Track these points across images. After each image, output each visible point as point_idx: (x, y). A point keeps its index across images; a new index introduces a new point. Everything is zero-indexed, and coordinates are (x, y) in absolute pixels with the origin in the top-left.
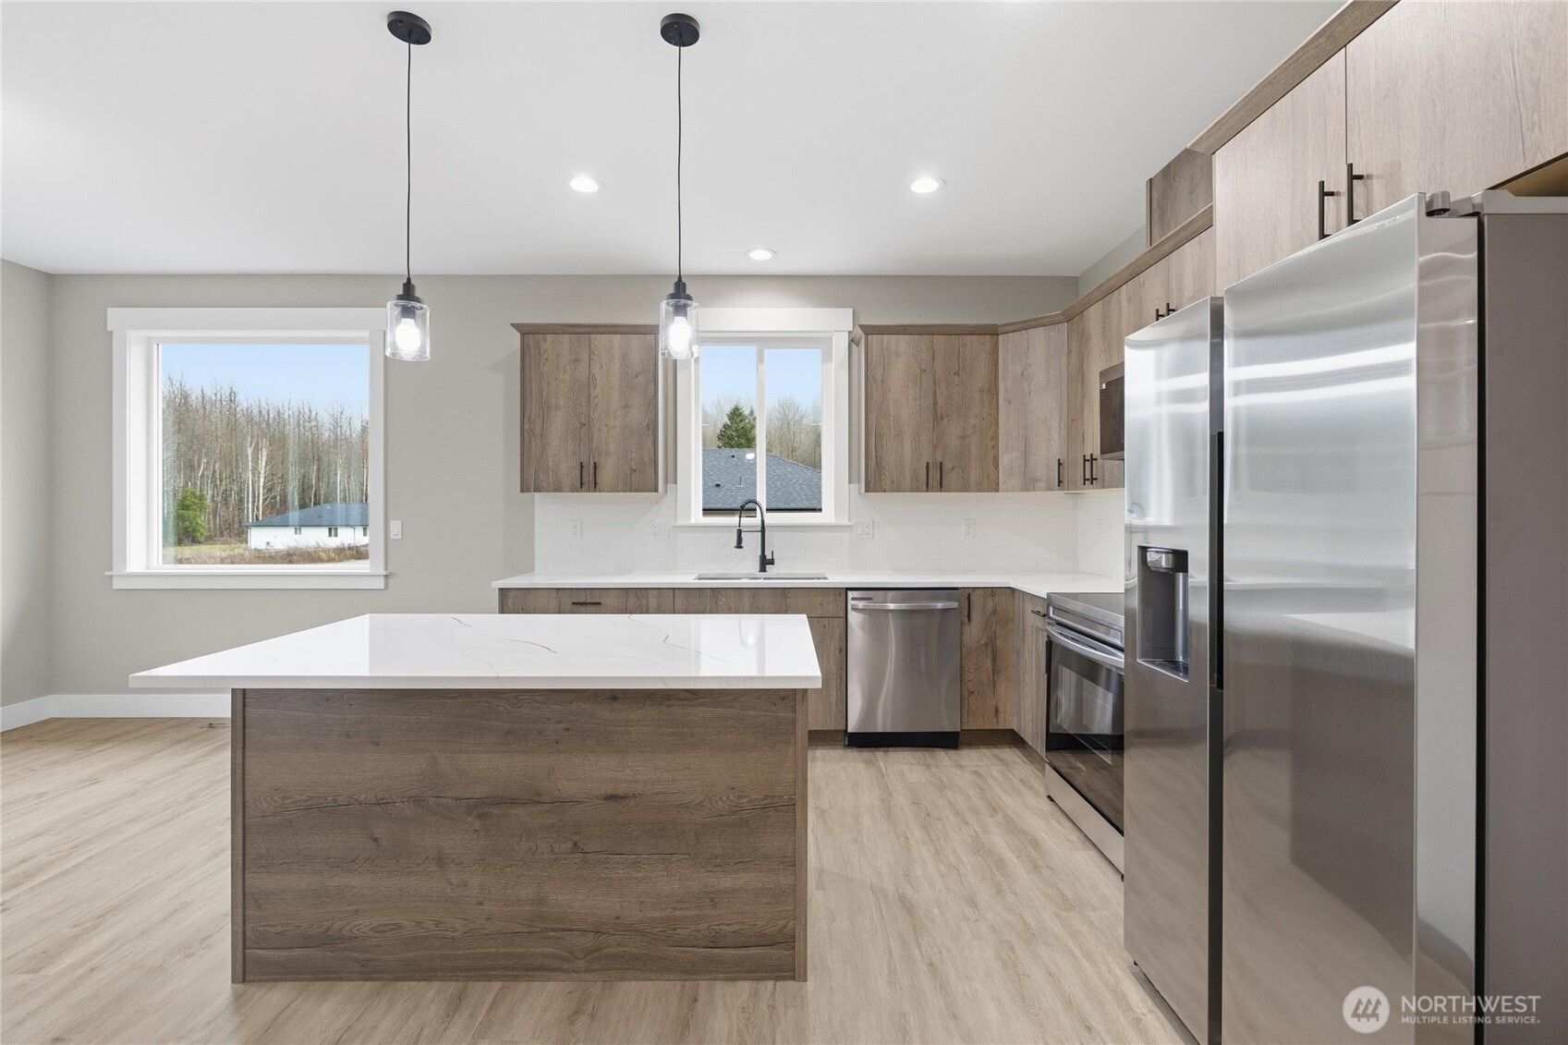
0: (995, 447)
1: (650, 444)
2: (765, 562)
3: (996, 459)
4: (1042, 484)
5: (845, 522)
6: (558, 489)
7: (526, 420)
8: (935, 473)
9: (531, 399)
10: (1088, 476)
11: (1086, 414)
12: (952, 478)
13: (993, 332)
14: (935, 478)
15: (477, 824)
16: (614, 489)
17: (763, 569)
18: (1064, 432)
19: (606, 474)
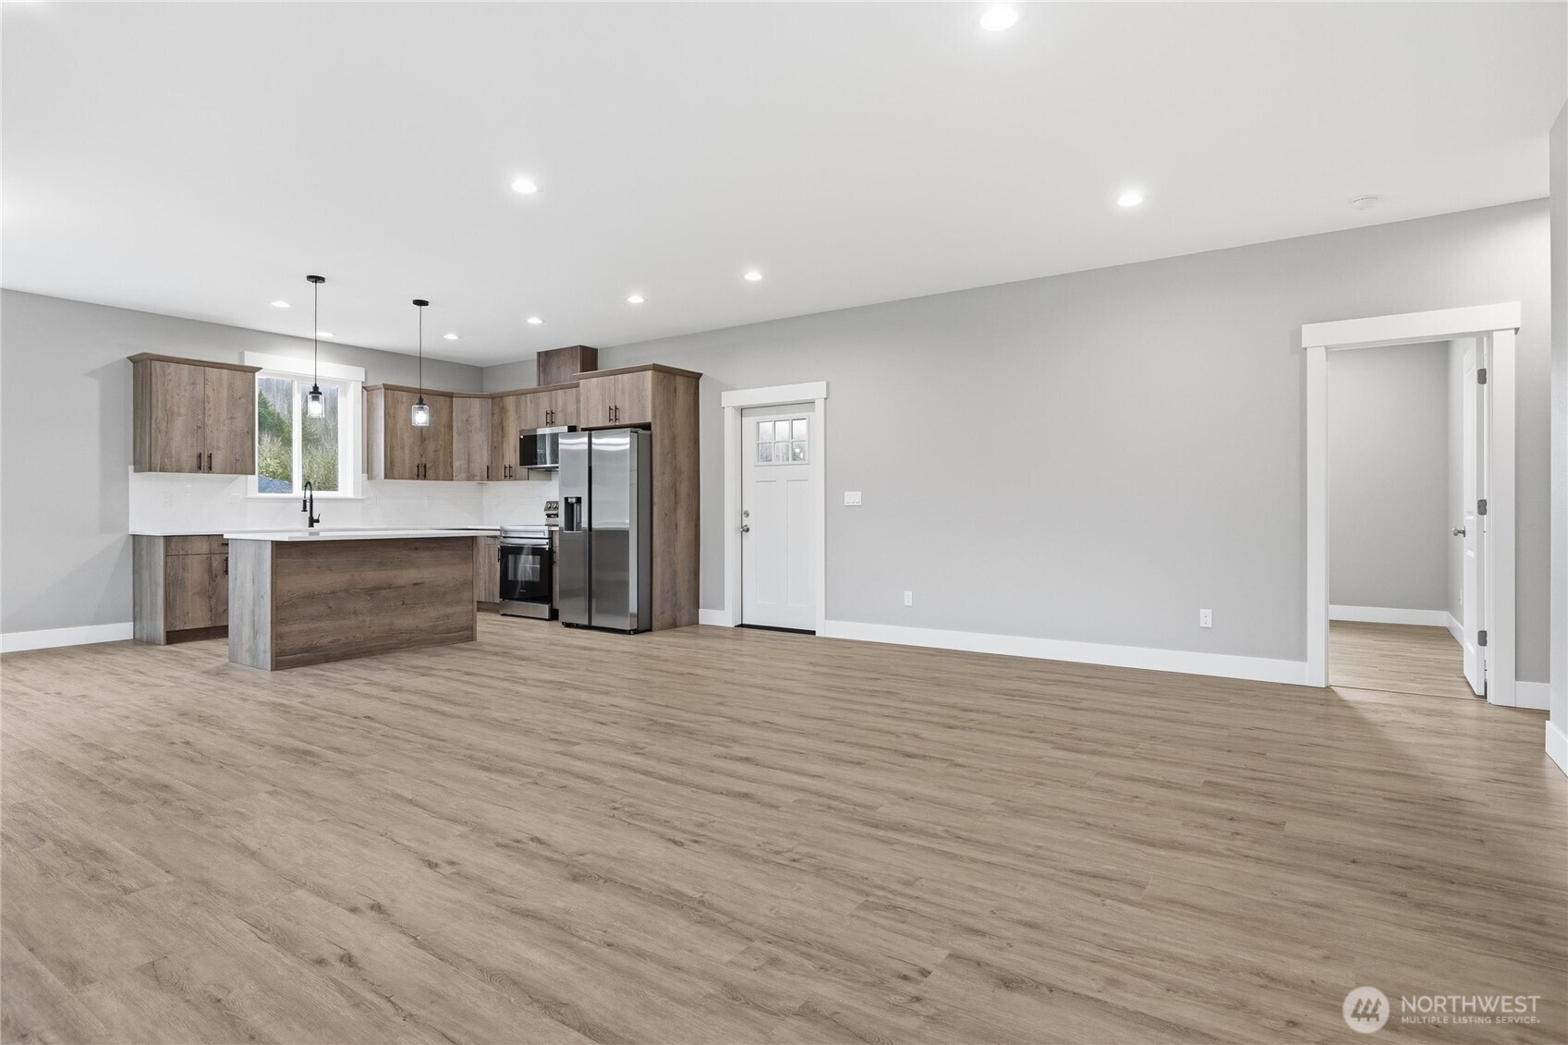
0: (451, 457)
1: (249, 443)
2: (312, 522)
3: (451, 463)
4: (478, 478)
5: (360, 497)
6: (179, 471)
7: (153, 421)
8: (422, 470)
9: (157, 407)
10: (507, 474)
11: (505, 445)
12: (430, 473)
13: (450, 396)
14: (422, 473)
15: (369, 598)
16: (223, 472)
17: (311, 525)
18: (490, 453)
19: (217, 462)
